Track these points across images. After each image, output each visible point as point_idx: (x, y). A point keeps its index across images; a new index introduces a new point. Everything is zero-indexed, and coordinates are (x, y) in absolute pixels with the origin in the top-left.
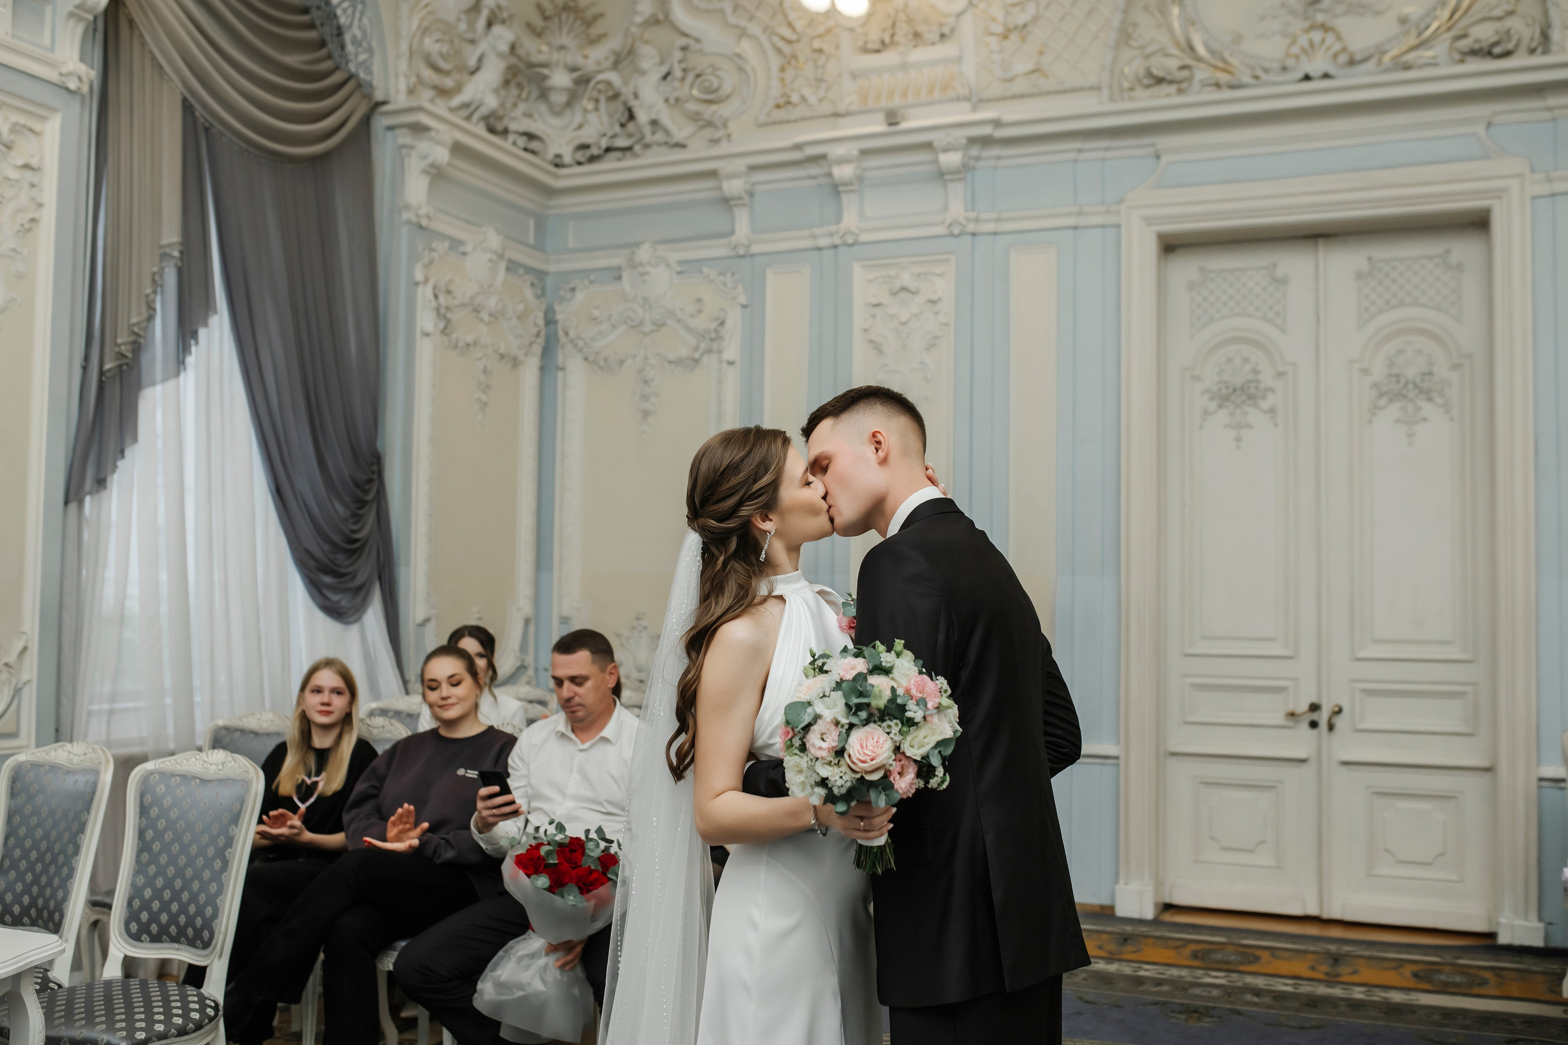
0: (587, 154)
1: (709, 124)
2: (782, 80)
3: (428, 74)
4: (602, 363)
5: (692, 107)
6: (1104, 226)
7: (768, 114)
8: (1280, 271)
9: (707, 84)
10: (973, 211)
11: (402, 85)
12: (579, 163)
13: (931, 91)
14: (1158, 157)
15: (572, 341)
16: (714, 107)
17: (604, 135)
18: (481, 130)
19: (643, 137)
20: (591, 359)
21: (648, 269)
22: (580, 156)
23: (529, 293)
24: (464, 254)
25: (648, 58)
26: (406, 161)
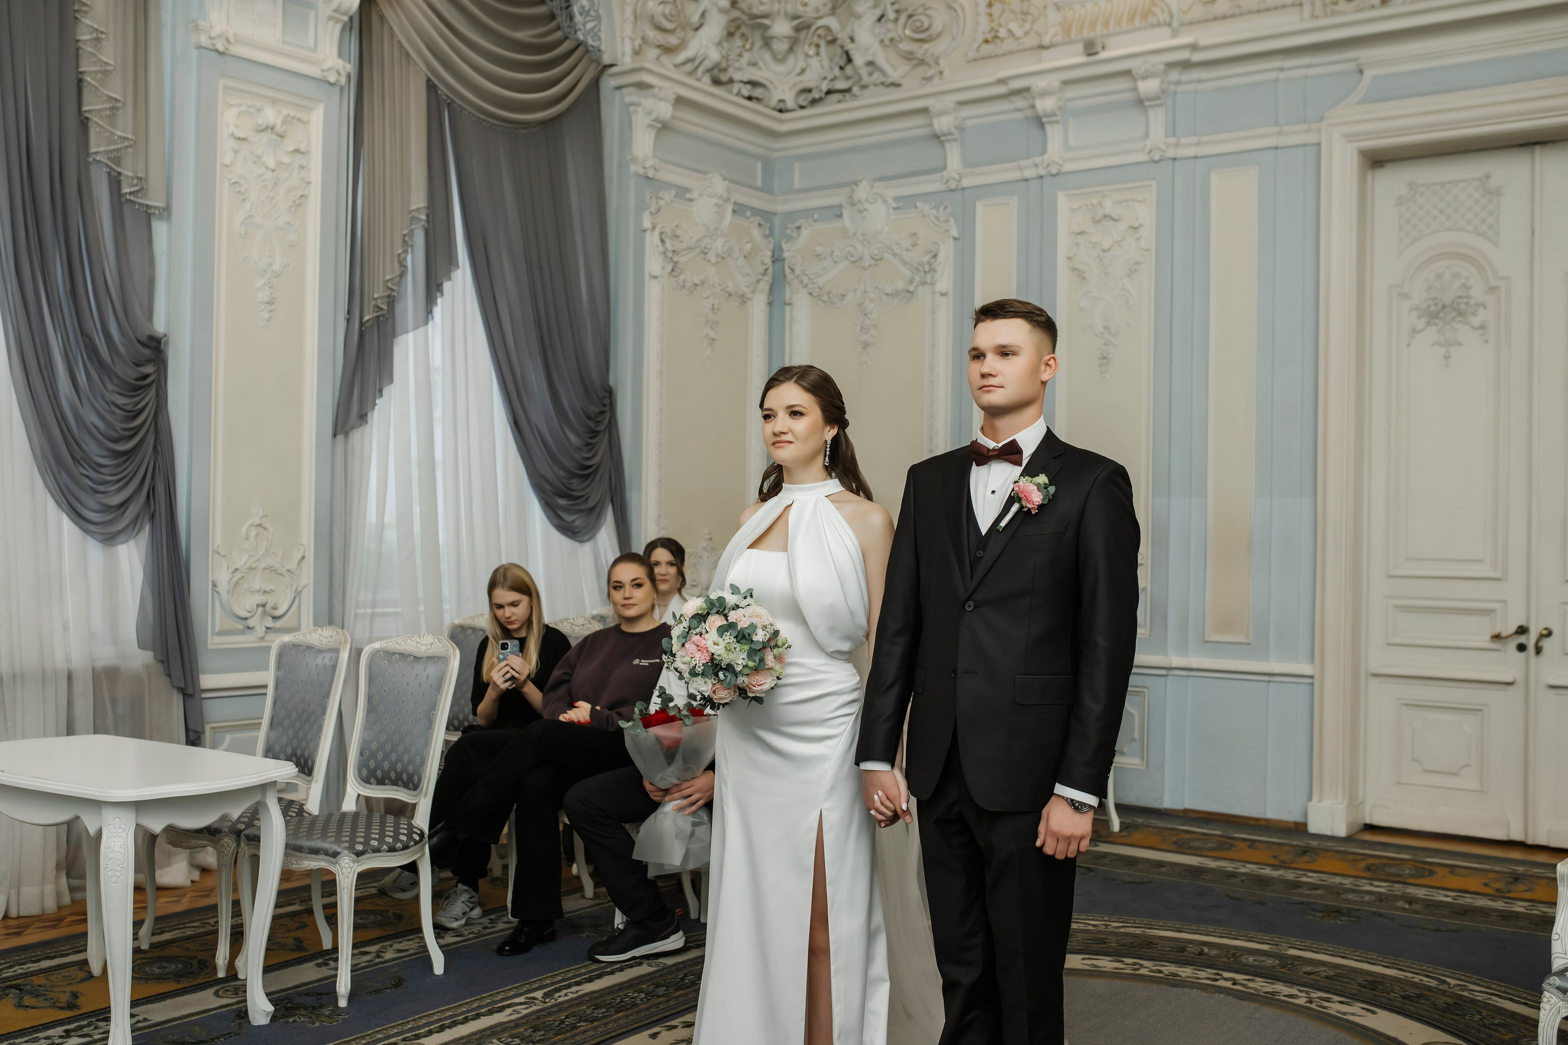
0: (810, 98)
1: (922, 62)
2: (990, 15)
3: (653, 34)
4: (825, 298)
5: (905, 46)
6: (1305, 145)
7: (978, 50)
8: (1494, 183)
9: (918, 24)
10: (1174, 135)
11: (628, 50)
12: (802, 107)
13: (1132, 19)
14: (1361, 72)
15: (797, 277)
16: (926, 46)
17: (825, 78)
19: (861, 79)
20: (815, 294)
21: (867, 205)
22: (803, 100)
23: (756, 233)
24: (692, 200)
25: (863, 2)
26: (633, 118)
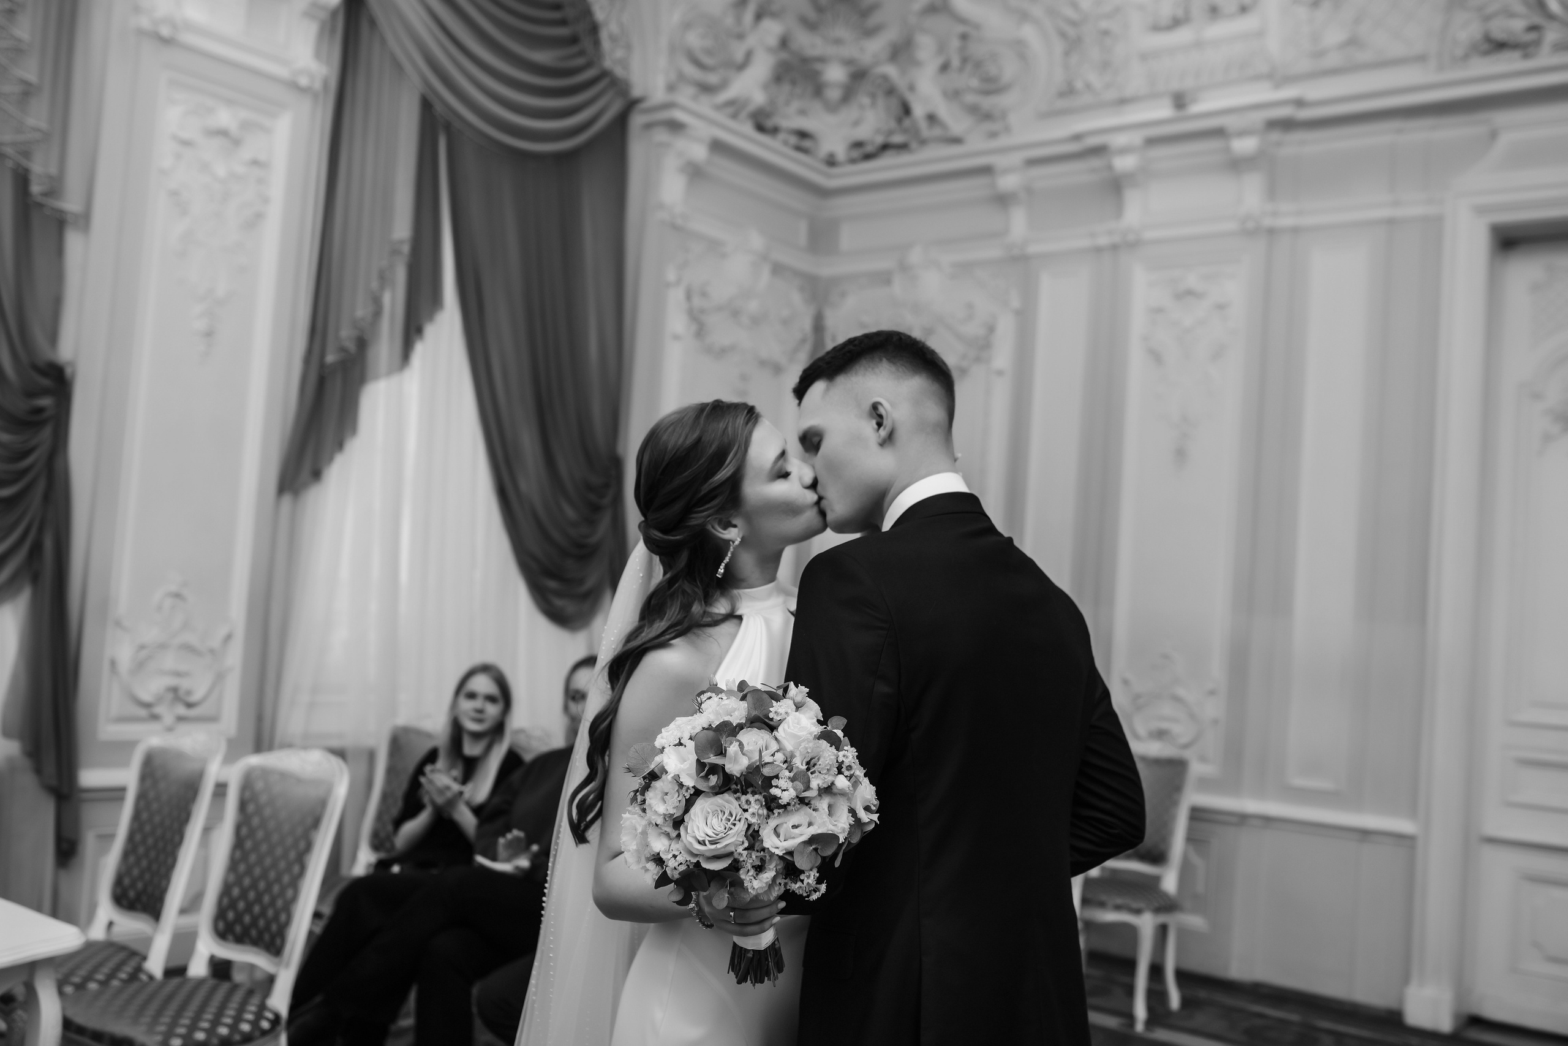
0: (862, 152)
1: (988, 116)
2: (1066, 66)
3: (690, 70)
5: (970, 98)
6: (1424, 219)
7: (1050, 103)
9: (986, 73)
10: (1273, 201)
11: (661, 81)
12: (853, 161)
13: (1228, 70)
16: (993, 98)
17: (880, 131)
18: (748, 128)
19: (918, 133)
21: (919, 272)
22: (856, 154)
23: (796, 296)
24: (724, 255)
25: (926, 48)
26: (662, 159)
